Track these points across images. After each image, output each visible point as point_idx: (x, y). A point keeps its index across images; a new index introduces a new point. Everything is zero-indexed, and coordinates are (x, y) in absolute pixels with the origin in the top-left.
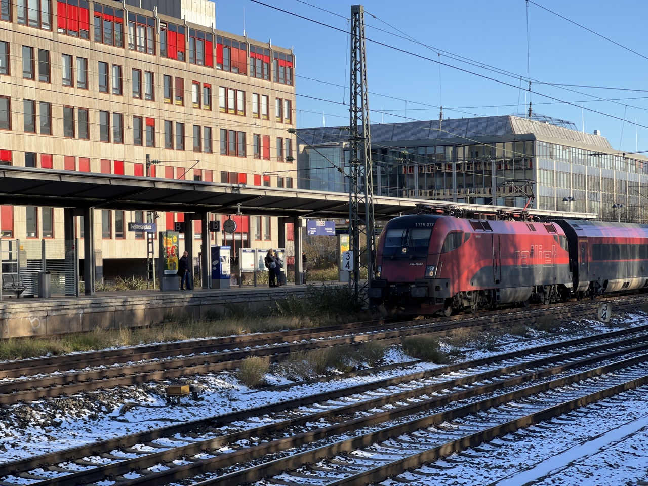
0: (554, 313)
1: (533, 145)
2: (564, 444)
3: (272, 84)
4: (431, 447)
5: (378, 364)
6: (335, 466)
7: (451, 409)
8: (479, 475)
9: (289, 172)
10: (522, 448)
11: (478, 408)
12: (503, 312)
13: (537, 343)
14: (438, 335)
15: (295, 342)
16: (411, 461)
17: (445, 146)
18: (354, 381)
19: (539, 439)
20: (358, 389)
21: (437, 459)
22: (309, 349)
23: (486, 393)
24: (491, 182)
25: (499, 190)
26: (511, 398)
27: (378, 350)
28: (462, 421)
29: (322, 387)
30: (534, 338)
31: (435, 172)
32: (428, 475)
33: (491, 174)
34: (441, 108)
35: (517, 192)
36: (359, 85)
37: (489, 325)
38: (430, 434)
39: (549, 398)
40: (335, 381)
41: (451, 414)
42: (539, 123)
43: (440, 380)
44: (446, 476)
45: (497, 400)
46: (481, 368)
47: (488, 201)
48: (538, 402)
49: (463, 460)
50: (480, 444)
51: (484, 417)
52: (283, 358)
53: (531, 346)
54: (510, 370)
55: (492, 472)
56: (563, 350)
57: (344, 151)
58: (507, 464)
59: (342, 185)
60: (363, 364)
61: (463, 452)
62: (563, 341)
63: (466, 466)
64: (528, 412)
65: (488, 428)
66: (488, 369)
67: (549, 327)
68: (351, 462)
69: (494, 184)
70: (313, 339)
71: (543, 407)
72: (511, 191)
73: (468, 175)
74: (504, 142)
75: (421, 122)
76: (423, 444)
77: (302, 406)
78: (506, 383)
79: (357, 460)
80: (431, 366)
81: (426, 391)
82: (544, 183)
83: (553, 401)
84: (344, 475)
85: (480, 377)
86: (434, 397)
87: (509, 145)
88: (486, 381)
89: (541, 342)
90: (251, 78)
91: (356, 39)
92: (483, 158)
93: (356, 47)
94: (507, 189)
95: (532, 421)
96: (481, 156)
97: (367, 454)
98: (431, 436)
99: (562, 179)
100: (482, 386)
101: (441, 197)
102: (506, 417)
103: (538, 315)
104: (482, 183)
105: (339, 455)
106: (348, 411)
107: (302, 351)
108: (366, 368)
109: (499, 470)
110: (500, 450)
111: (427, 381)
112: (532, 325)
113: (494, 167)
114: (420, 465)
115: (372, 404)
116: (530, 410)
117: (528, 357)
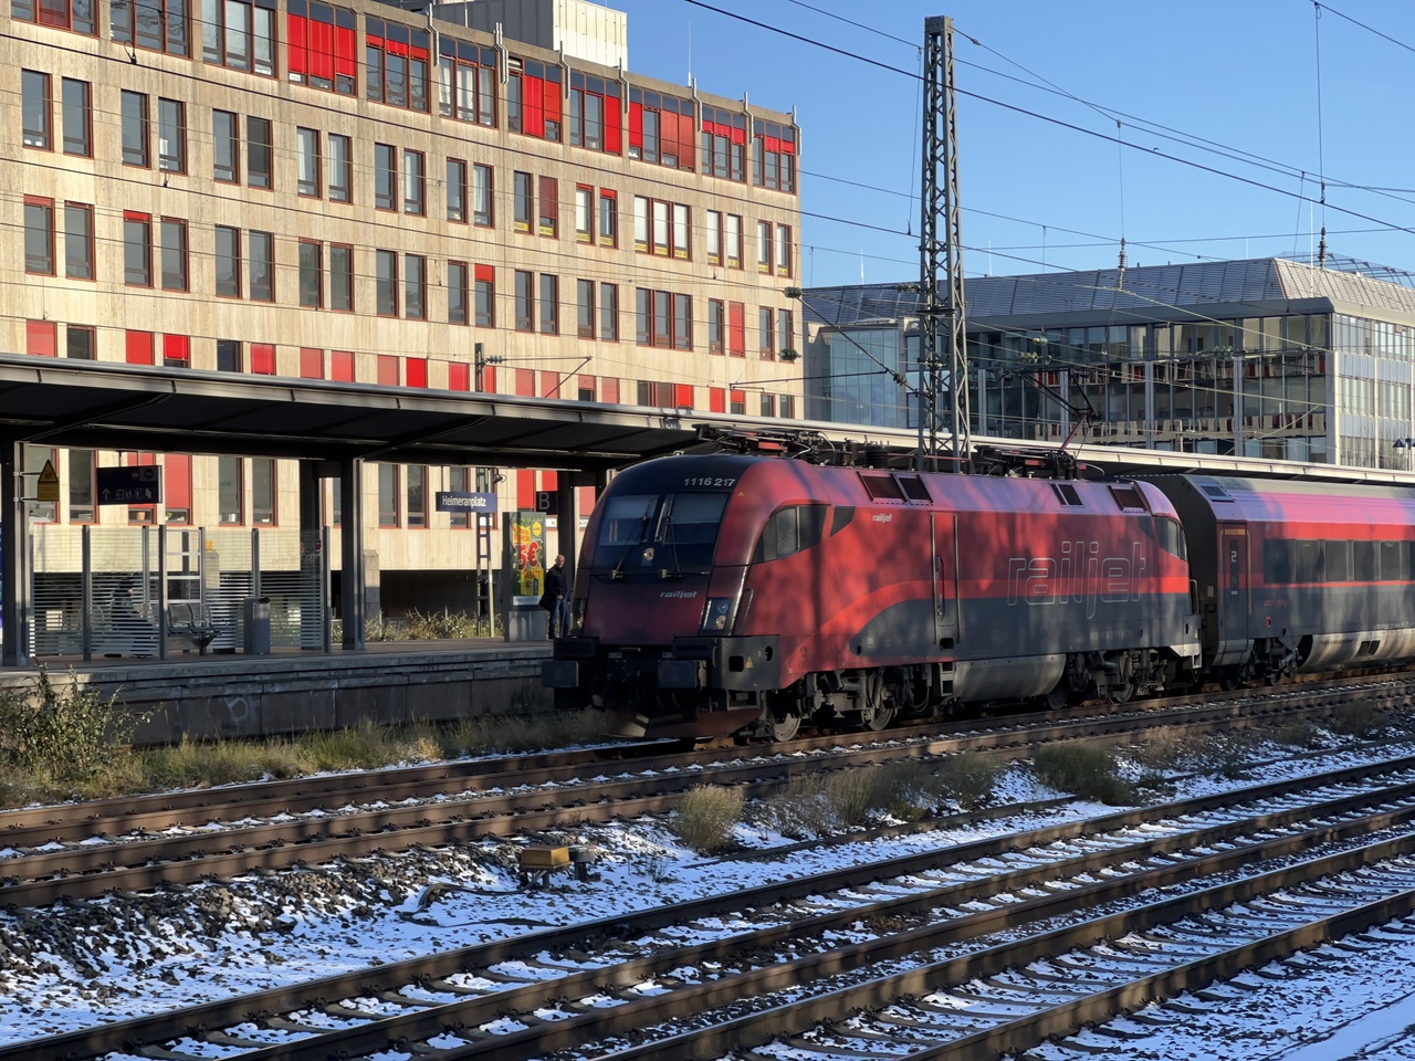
0: (1374, 695)
1: (1327, 324)
2: (1397, 985)
3: (748, 190)
4: (1102, 989)
5: (981, 803)
6: (887, 1028)
7: (1143, 906)
8: (1208, 1052)
9: (785, 384)
10: (1303, 994)
11: (1205, 904)
12: (1260, 693)
13: (1336, 763)
14: (1115, 741)
15: (799, 754)
16: (1056, 1020)
17: (1129, 325)
18: (928, 840)
19: (1341, 974)
20: (938, 859)
21: (1114, 1016)
22: (830, 770)
23: (1222, 871)
24: (1232, 406)
25: (1250, 423)
26: (1278, 882)
27: (980, 774)
28: (1168, 932)
29: (858, 853)
30: (1328, 751)
31: (1106, 383)
32: (1094, 1051)
33: (1231, 388)
34: (1123, 242)
35: (1290, 427)
36: (942, 193)
37: (1228, 722)
38: (1098, 959)
39: (1364, 883)
40: (885, 840)
41: (1143, 917)
42: (1341, 274)
43: (1118, 842)
44: (1134, 1054)
45: (1248, 887)
46: (1211, 817)
47: (1224, 447)
48: (1339, 893)
49: (1171, 1019)
50: (1209, 984)
51: (1218, 924)
52: (773, 790)
53: (1323, 769)
54: (1275, 821)
55: (1238, 1046)
56: (1395, 777)
57: (906, 337)
58: (1270, 1029)
59: (902, 411)
60: (948, 805)
61: (1172, 1001)
62: (1393, 758)
63: (1178, 1032)
64: (1316, 915)
65: (1228, 950)
66: (1226, 819)
67: (1361, 725)
68: (923, 1020)
69: (1238, 410)
70: (837, 749)
71: (1350, 904)
72: (1276, 426)
73: (1179, 390)
74: (1261, 317)
75: (1077, 272)
76: (1082, 982)
77: (814, 894)
78: (1266, 850)
79: (935, 1015)
80: (1099, 810)
81: (1089, 865)
82: (1351, 408)
83: (1372, 890)
84: (908, 1047)
85: (1209, 836)
86: (1106, 878)
87: (1273, 323)
88: (1222, 845)
89: (1345, 759)
90: (705, 178)
91: (935, 91)
92: (1216, 353)
93: (934, 108)
94: (1269, 421)
95: (1325, 935)
96: (1209, 345)
97: (959, 1003)
98: (1099, 964)
99: (1392, 398)
100: (1212, 856)
101: (1120, 437)
102: (1268, 925)
103: (1338, 699)
104: (1211, 408)
105: (897, 1003)
106: (915, 906)
107: (814, 775)
108: (954, 813)
109: (1253, 1042)
110: (1254, 998)
111: (1090, 842)
112: (1324, 723)
113: (1238, 373)
114: (1076, 1029)
115: (968, 893)
116: (1320, 911)
117: (1316, 793)
